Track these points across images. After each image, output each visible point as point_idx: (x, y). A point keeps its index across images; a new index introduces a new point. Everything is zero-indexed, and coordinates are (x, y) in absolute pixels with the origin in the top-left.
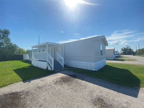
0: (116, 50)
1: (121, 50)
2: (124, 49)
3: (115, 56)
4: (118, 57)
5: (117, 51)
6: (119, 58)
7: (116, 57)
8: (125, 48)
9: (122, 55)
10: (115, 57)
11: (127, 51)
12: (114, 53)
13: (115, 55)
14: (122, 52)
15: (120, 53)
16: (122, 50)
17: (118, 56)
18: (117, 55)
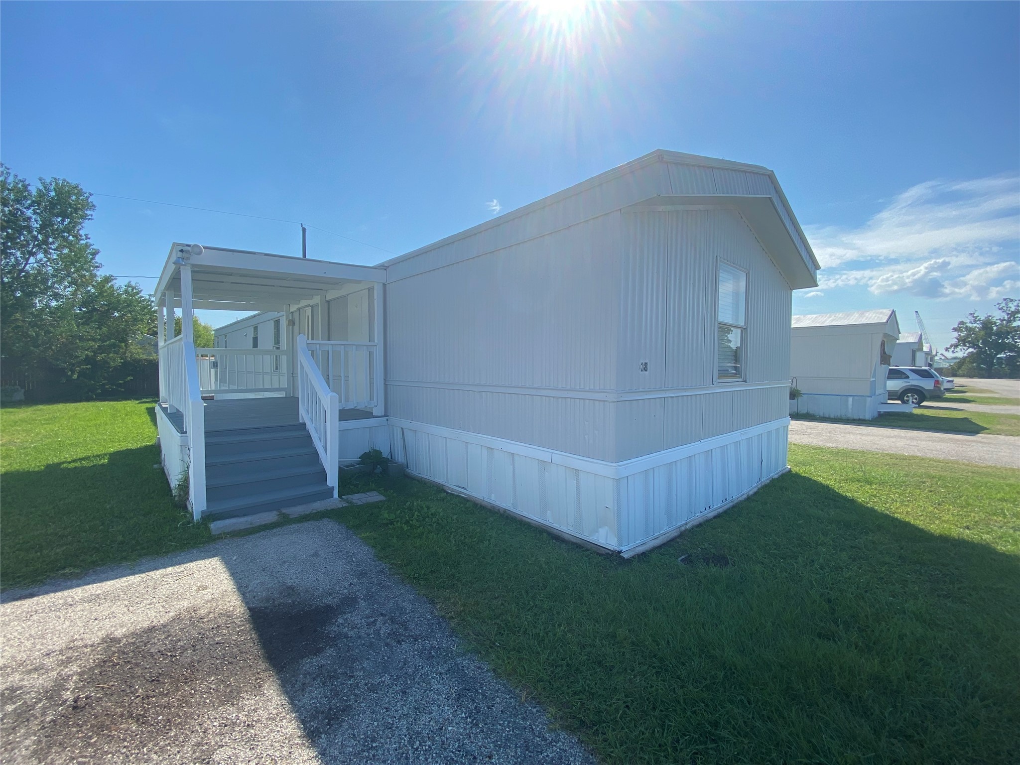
0: (907, 337)
1: (953, 338)
2: (977, 326)
3: (894, 385)
4: (921, 395)
5: (920, 343)
6: (932, 408)
7: (900, 396)
8: (987, 325)
9: (958, 381)
10: (892, 395)
11: (1002, 348)
12: (885, 358)
13: (895, 374)
14: (962, 353)
15: (945, 365)
16: (962, 341)
17: (927, 385)
18: (915, 381)
